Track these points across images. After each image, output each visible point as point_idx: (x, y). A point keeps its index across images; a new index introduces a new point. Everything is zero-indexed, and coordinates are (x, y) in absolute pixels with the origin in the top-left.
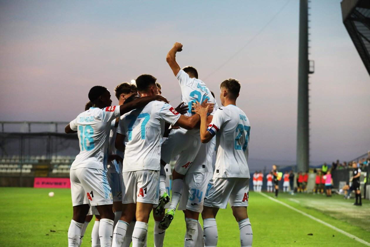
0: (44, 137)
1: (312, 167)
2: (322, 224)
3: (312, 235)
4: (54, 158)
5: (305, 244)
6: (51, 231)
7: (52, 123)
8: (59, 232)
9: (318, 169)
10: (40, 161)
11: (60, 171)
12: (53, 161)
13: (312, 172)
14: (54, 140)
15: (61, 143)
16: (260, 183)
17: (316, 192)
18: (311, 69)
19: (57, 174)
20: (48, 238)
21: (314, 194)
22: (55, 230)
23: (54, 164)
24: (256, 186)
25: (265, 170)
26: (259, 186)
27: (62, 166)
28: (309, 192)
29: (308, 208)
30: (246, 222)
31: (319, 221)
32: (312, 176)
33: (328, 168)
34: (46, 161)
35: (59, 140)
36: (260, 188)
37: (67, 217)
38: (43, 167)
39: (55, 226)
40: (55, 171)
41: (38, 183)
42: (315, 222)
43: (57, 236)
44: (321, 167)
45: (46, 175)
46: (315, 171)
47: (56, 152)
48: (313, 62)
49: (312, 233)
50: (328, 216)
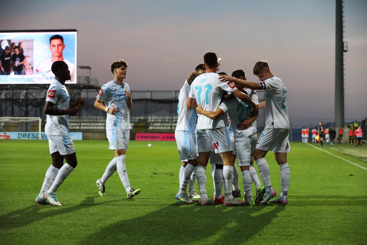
0: (142, 102)
1: (346, 124)
2: (359, 167)
3: (352, 175)
4: (150, 118)
5: (348, 183)
6: (154, 173)
7: (148, 91)
8: (160, 174)
9: (350, 125)
10: (140, 120)
11: (155, 128)
12: (149, 120)
13: (347, 127)
14: (150, 104)
15: (155, 107)
16: (307, 136)
17: (350, 142)
18: (345, 49)
19: (153, 130)
20: (153, 179)
21: (348, 144)
22: (157, 173)
23: (150, 123)
24: (304, 138)
25: (310, 126)
26: (306, 138)
27: (156, 124)
28: (344, 142)
29: (345, 155)
30: (286, 165)
31: (356, 164)
32: (346, 130)
33: (359, 124)
34: (144, 120)
35: (153, 104)
36: (307, 139)
37: (163, 163)
38: (142, 125)
39: (156, 169)
40: (151, 128)
41: (138, 137)
42: (353, 165)
43: (159, 177)
44: (353, 123)
45: (144, 131)
46: (349, 127)
47: (151, 113)
48: (347, 43)
49: (352, 174)
50: (362, 161)
